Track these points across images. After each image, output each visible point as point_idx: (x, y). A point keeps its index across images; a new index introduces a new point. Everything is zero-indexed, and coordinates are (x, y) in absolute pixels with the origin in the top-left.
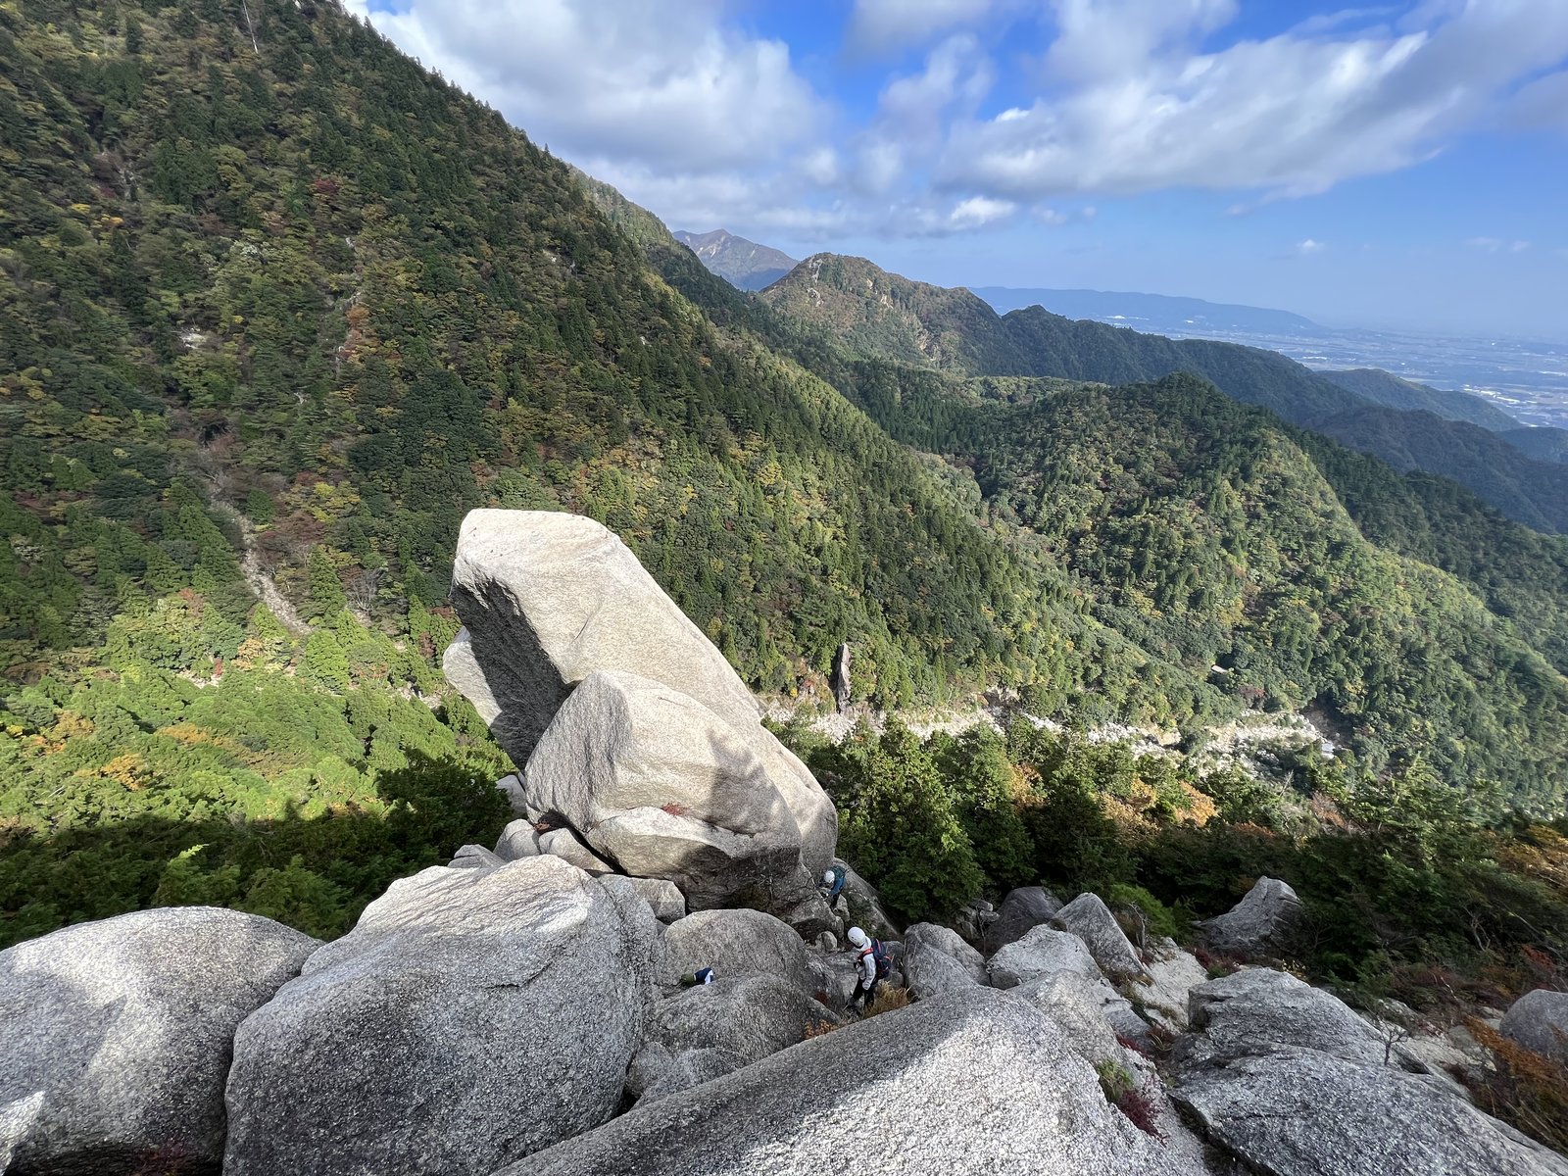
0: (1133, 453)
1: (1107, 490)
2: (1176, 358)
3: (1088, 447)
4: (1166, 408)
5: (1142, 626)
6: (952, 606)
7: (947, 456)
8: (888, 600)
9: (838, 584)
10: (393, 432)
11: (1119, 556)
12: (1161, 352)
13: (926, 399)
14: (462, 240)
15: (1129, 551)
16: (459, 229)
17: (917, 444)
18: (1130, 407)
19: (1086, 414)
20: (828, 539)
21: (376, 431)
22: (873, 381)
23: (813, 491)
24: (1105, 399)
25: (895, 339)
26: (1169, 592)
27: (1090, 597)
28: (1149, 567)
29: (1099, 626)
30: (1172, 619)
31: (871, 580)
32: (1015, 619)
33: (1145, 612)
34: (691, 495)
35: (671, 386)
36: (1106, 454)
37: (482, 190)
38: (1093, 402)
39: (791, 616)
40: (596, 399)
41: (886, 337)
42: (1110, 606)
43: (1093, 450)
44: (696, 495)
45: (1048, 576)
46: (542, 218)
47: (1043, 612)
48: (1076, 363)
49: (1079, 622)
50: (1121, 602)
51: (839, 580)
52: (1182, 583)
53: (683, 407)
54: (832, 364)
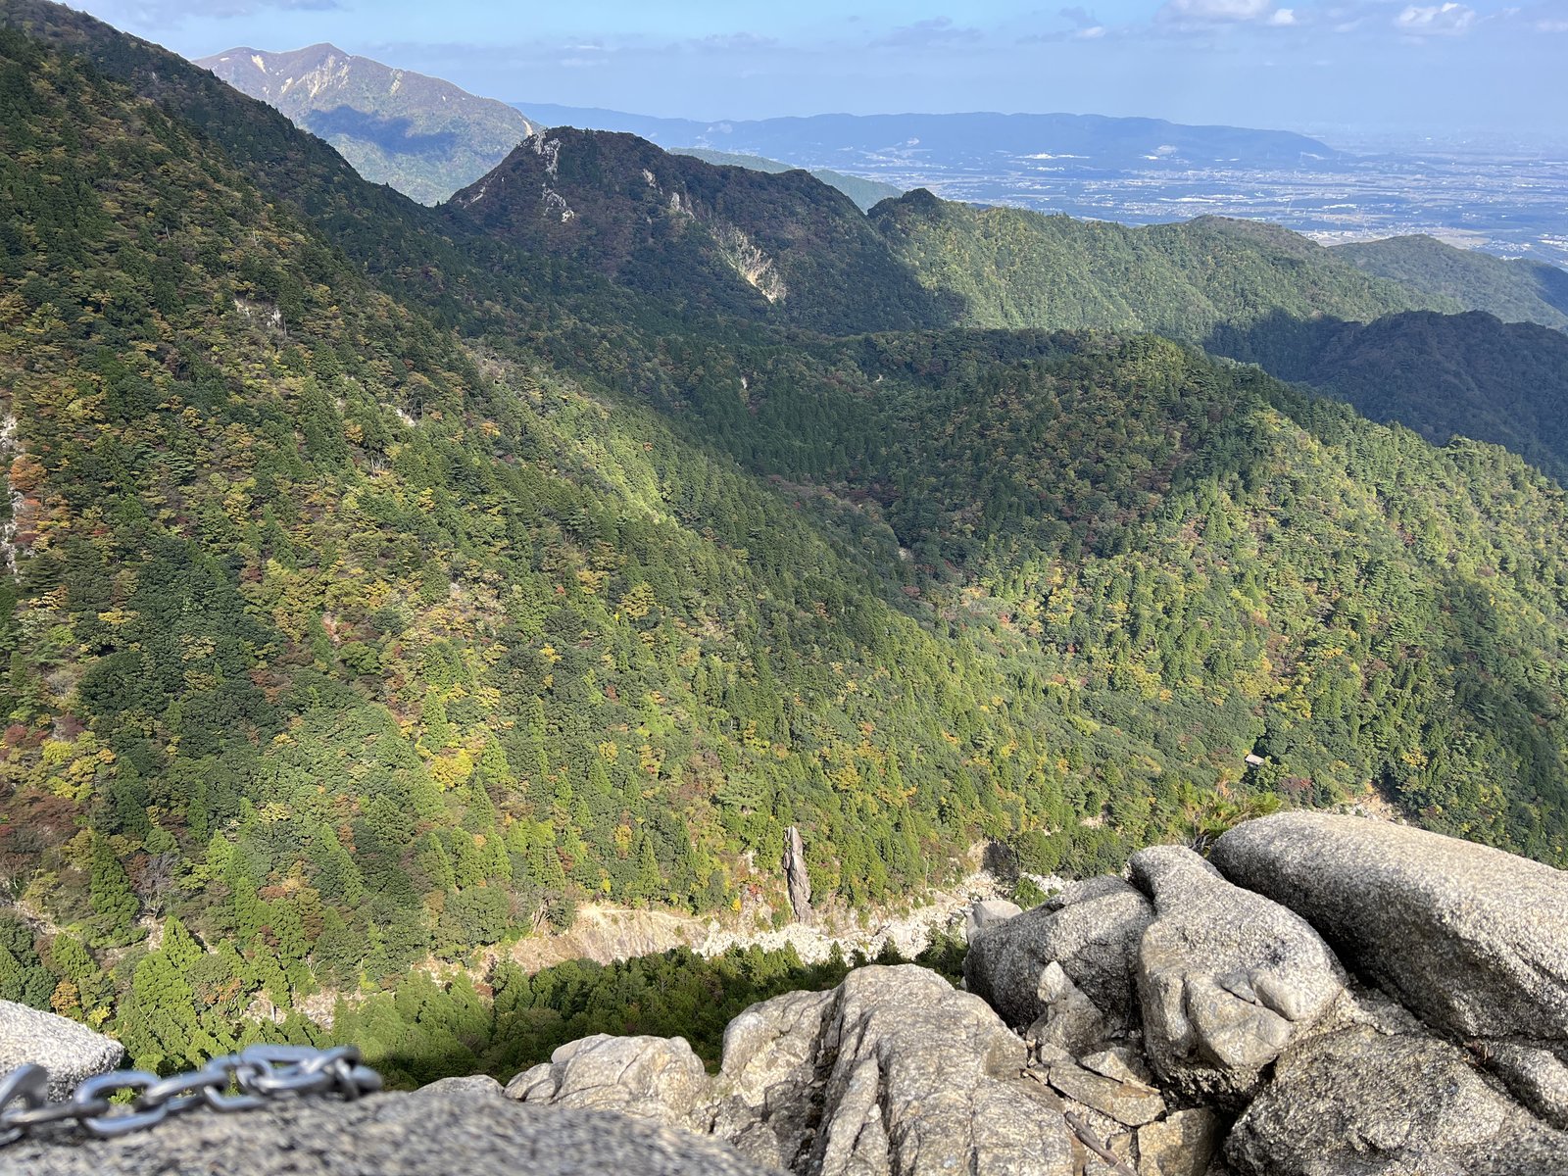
0: (1100, 460)
1: (1074, 518)
2: (1139, 258)
3: (1038, 458)
4: (1133, 390)
5: (1150, 716)
6: (907, 743)
7: (838, 486)
8: (826, 750)
9: (756, 740)
10: (134, 647)
11: (1108, 616)
12: (1116, 249)
13: (788, 393)
14: (127, 318)
15: (1119, 607)
16: (119, 302)
17: (788, 471)
18: (1086, 390)
19: (1029, 406)
20: (732, 678)
21: (107, 649)
22: (700, 370)
23: (700, 613)
24: (1050, 380)
25: (705, 270)
26: (1177, 661)
27: (1076, 683)
28: (1147, 629)
29: (1095, 725)
30: (1186, 698)
31: (798, 725)
32: (989, 745)
33: (1151, 693)
34: (552, 659)
35: (475, 494)
36: (1065, 466)
37: (119, 217)
38: (1035, 387)
39: (715, 801)
40: (390, 540)
41: (693, 269)
42: (1104, 692)
43: (1045, 462)
44: (559, 658)
45: (1015, 664)
46: (219, 250)
47: (1021, 724)
48: (994, 279)
49: (1068, 726)
50: (1118, 683)
51: (757, 734)
52: (1191, 646)
53: (500, 521)
54: (631, 350)
